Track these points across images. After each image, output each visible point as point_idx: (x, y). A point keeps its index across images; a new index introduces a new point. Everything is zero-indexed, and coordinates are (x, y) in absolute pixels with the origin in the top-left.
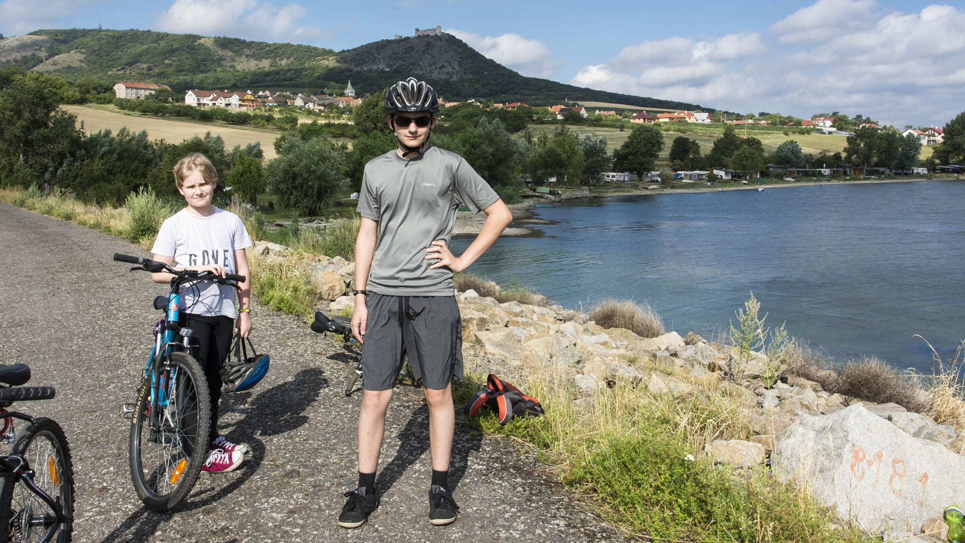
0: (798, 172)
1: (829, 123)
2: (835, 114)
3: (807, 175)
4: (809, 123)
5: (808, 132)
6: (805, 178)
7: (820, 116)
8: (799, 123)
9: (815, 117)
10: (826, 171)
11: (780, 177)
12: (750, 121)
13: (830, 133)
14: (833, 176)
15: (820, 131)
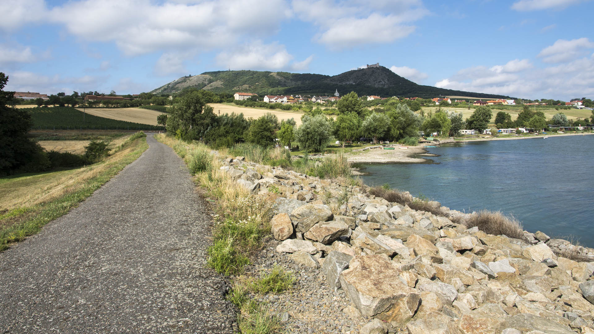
0: (565, 129)
1: (580, 103)
2: (583, 99)
3: (570, 130)
4: (569, 104)
5: (569, 108)
6: (569, 131)
7: (575, 100)
8: (563, 104)
9: (572, 101)
10: (581, 128)
11: (555, 131)
12: (537, 103)
13: (581, 108)
14: (585, 130)
15: (576, 108)
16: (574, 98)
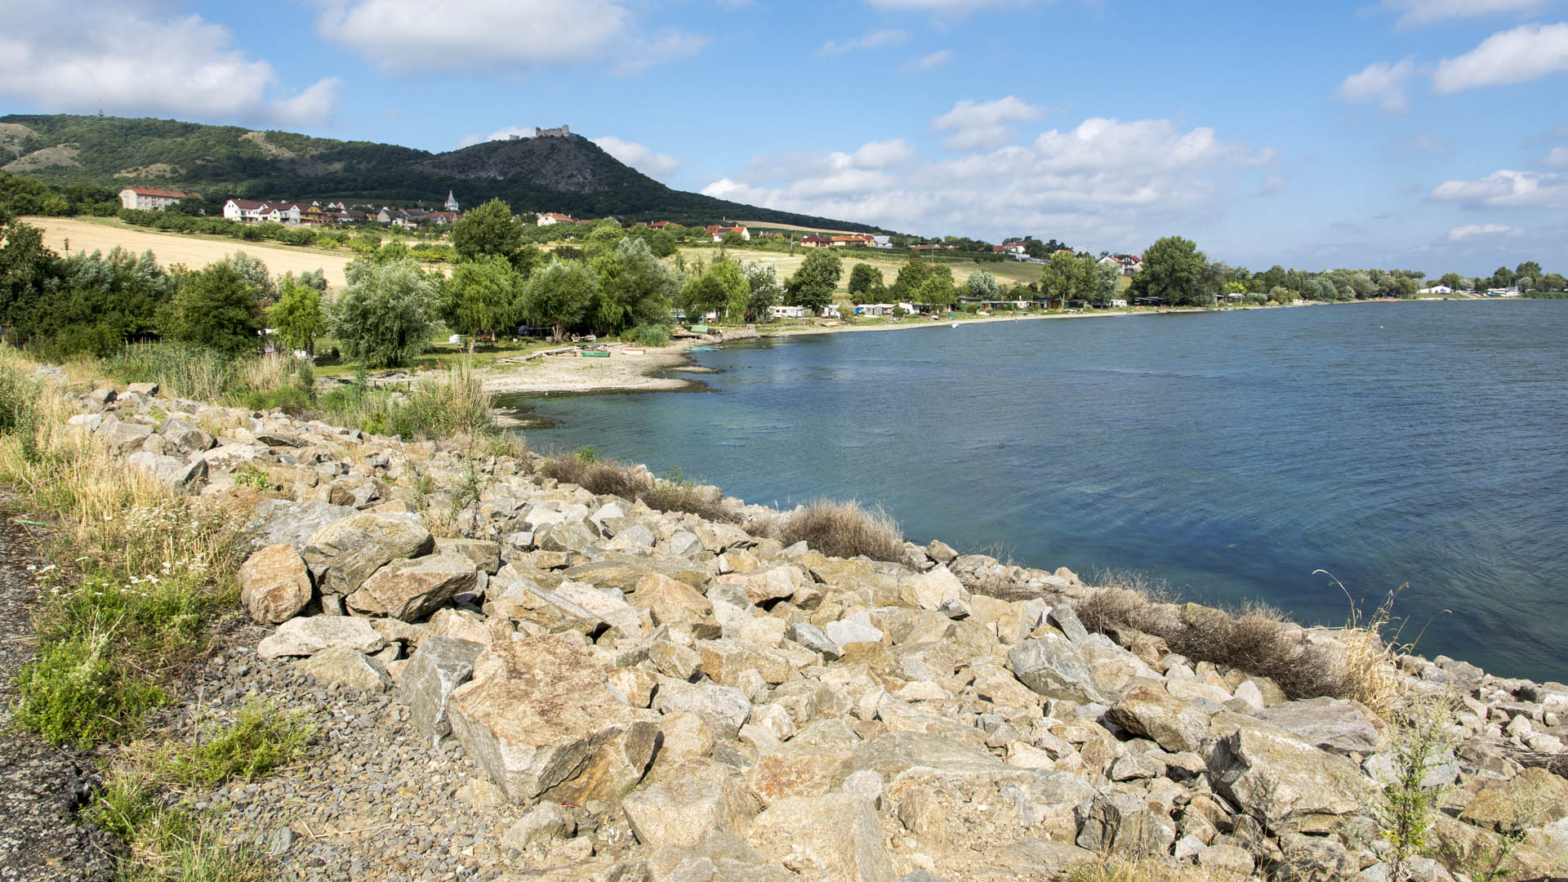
0: (993, 305)
1: (1021, 249)
2: (1028, 238)
3: (1002, 308)
4: (1000, 249)
5: (1001, 259)
6: (1001, 312)
7: (1013, 240)
8: (989, 248)
9: (1006, 242)
10: (1022, 304)
11: (973, 311)
12: (937, 246)
13: (1023, 260)
14: (1031, 308)
15: (1013, 258)
16: (1010, 237)
